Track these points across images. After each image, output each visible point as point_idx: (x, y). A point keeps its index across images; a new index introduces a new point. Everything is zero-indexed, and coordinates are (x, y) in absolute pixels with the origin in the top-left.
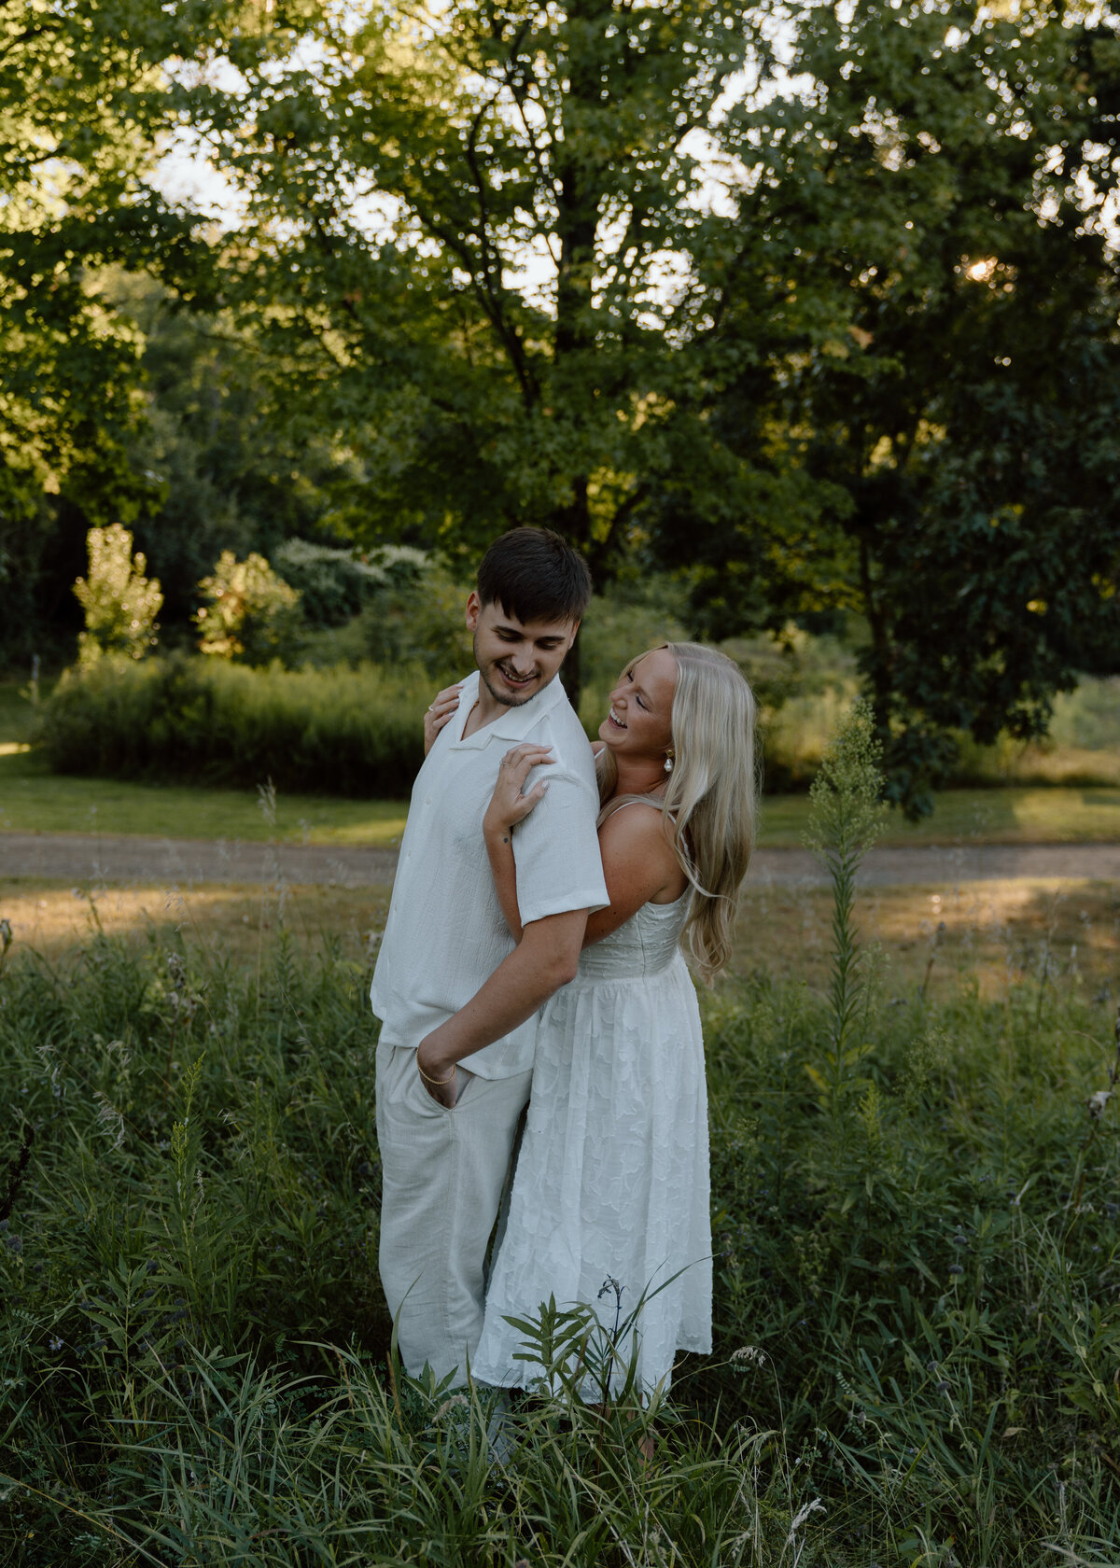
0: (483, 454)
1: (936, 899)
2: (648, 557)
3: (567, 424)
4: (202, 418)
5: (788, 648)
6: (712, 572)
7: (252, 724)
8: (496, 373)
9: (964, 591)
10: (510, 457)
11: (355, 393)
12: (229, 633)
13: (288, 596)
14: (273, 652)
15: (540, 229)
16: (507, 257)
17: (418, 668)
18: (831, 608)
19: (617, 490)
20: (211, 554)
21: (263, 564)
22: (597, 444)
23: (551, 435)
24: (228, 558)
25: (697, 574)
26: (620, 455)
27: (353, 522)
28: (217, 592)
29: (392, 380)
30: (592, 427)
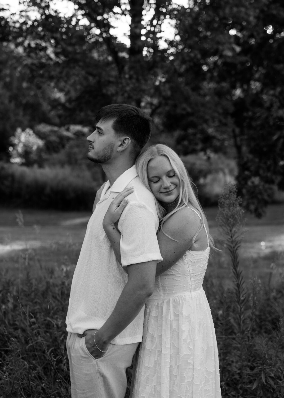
0: (104, 91)
1: (263, 244)
2: (161, 127)
3: (134, 81)
4: (11, 83)
5: (209, 158)
6: (182, 133)
7: (28, 186)
8: (108, 64)
9: (275, 137)
10: (114, 92)
11: (58, 70)
12: (20, 155)
13: (40, 143)
14: (35, 162)
15: (123, 13)
16: (112, 24)
17: (84, 167)
18: (222, 144)
19: (151, 104)
20: (14, 129)
21: (31, 132)
22: (144, 87)
23: (128, 84)
24: (19, 130)
25: (177, 133)
26: (152, 91)
27: (60, 116)
28: (16, 141)
29: (72, 65)
30: (143, 81)
